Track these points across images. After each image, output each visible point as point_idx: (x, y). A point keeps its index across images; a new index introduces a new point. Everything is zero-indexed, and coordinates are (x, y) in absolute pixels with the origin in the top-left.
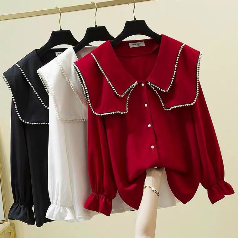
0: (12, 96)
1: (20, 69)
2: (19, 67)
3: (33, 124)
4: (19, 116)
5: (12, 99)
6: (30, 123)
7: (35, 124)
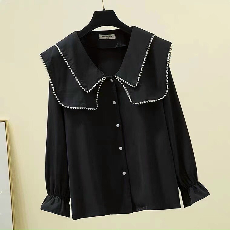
0: (50, 81)
1: (58, 49)
2: (57, 47)
3: (73, 108)
4: (58, 99)
5: (50, 84)
6: (71, 108)
7: (76, 108)
